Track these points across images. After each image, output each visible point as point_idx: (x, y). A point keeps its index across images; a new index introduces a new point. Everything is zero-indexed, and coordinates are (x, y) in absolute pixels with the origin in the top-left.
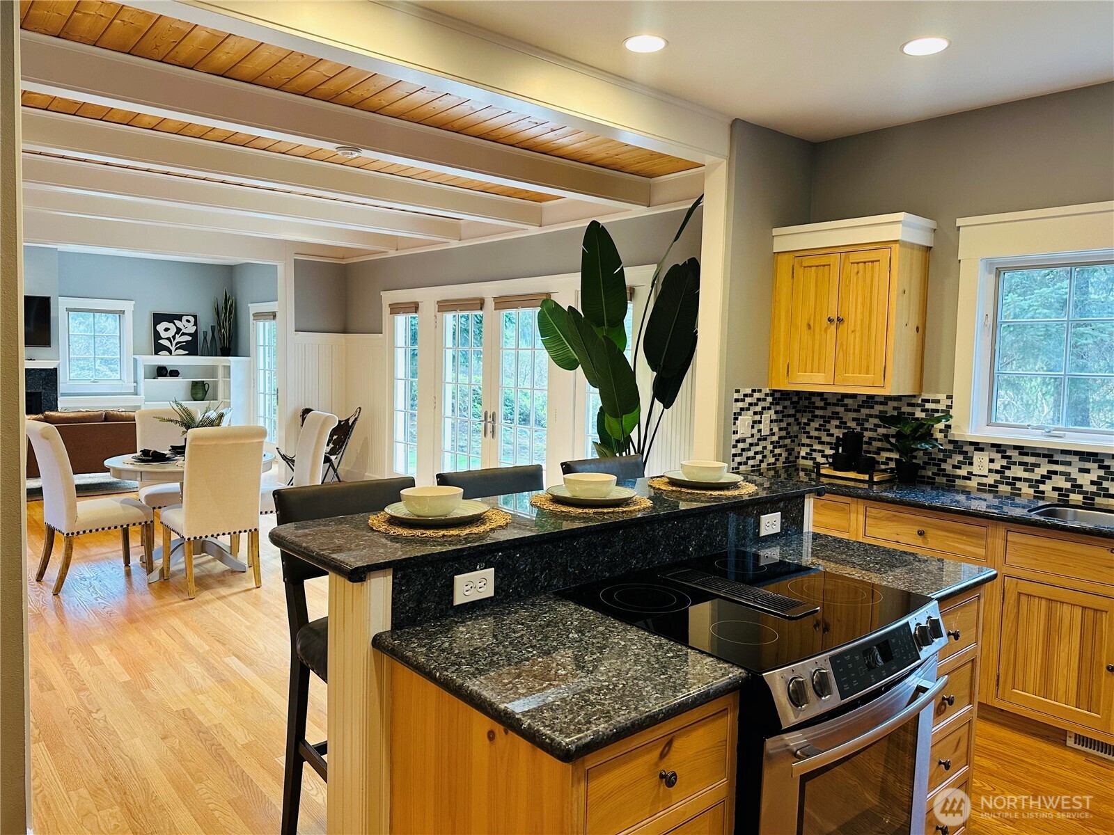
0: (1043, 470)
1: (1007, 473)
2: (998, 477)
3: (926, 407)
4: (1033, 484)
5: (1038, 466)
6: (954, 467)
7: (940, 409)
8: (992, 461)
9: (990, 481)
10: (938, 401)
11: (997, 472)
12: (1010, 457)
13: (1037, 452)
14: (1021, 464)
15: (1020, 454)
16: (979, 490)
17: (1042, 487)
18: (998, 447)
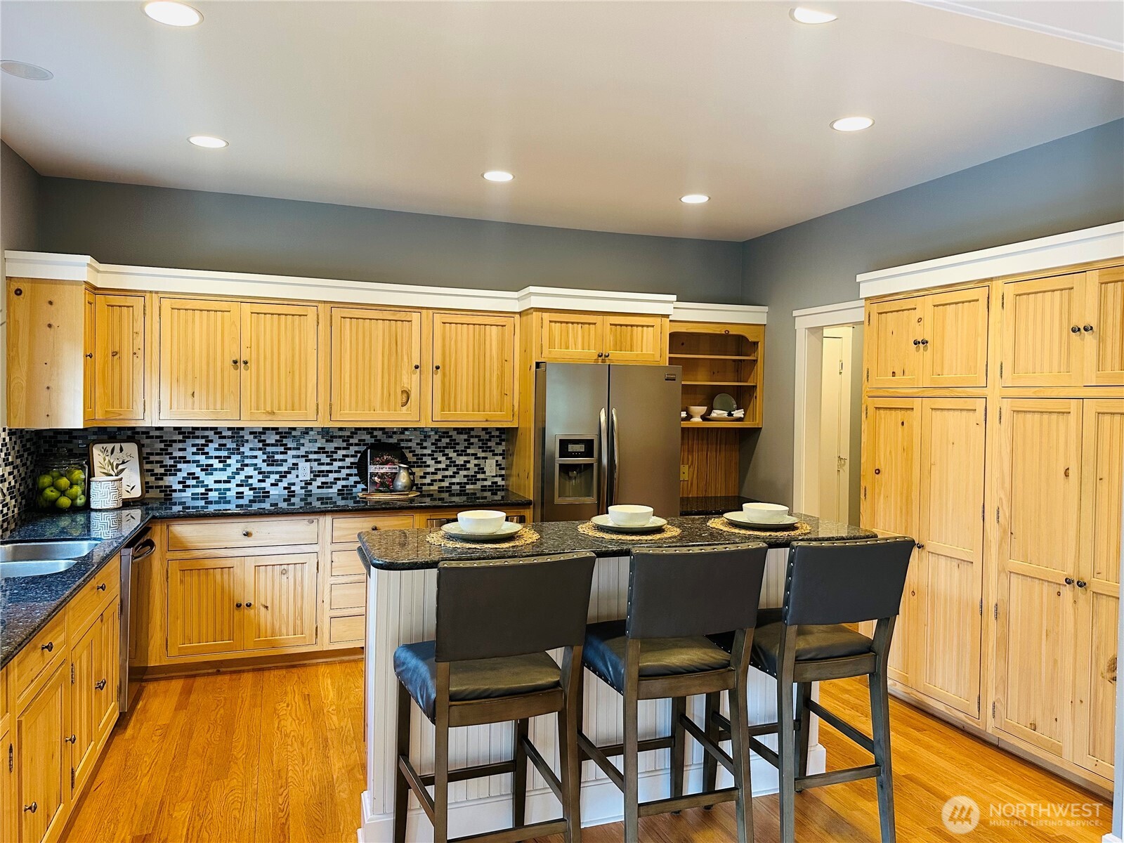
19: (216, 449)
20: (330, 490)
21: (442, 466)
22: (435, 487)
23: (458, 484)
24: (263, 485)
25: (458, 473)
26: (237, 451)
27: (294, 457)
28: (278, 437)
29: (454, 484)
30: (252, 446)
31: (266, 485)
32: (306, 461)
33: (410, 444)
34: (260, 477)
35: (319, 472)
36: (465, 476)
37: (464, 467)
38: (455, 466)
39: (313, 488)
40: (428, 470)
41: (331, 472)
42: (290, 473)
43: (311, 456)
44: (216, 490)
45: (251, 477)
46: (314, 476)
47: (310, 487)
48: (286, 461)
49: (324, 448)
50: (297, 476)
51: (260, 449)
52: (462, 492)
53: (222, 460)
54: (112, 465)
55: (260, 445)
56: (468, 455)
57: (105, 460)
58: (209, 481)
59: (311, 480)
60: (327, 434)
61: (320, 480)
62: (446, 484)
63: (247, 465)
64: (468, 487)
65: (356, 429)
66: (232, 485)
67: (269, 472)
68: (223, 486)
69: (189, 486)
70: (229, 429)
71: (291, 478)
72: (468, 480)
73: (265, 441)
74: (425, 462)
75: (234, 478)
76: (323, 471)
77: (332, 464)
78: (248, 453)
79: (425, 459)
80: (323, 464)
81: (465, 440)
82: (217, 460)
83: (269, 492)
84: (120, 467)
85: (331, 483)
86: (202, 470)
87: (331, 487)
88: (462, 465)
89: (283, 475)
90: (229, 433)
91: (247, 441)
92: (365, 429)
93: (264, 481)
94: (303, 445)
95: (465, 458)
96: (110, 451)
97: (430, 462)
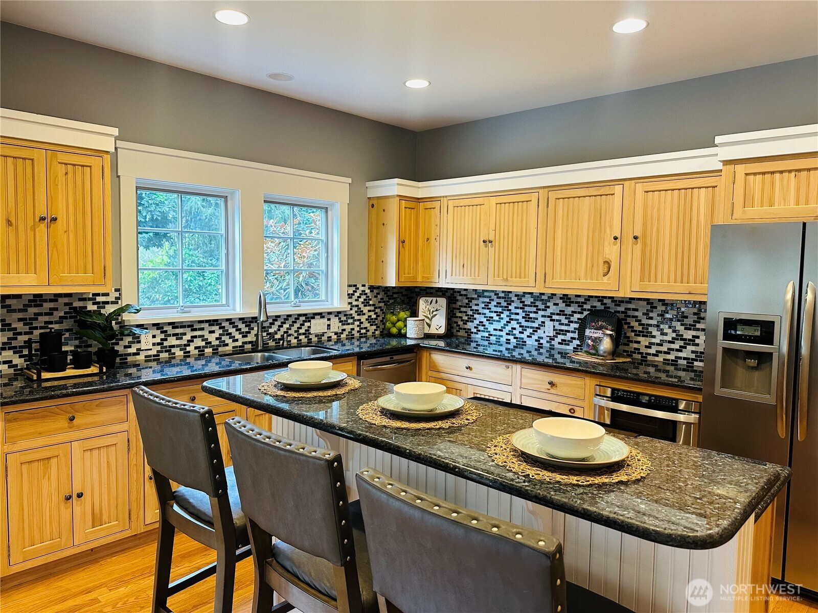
0: (188, 337)
1: (166, 344)
2: (159, 348)
3: (97, 300)
4: (183, 348)
5: (185, 334)
6: (126, 347)
7: (110, 300)
8: (154, 337)
9: (154, 352)
10: (107, 295)
11: (158, 344)
12: (166, 331)
13: (184, 324)
14: (174, 335)
15: (173, 328)
16: (146, 361)
17: (188, 349)
18: (157, 326)
19: (495, 306)
20: (568, 347)
21: (669, 338)
22: (660, 359)
23: (685, 359)
24: (522, 336)
25: (685, 348)
26: (506, 308)
27: (543, 316)
28: (532, 300)
29: (680, 358)
30: (516, 306)
31: (524, 336)
32: (551, 320)
33: (636, 313)
34: (520, 329)
35: (560, 330)
36: (693, 352)
37: (692, 341)
38: (682, 340)
39: (555, 342)
40: (653, 340)
41: (568, 331)
42: (539, 329)
43: (555, 317)
44: (495, 335)
45: (515, 329)
46: (556, 333)
47: (553, 342)
48: (537, 319)
49: (564, 311)
50: (544, 332)
51: (521, 308)
52: (689, 368)
53: (499, 314)
54: (430, 311)
55: (521, 305)
56: (698, 330)
57: (426, 307)
58: (491, 328)
59: (554, 336)
60: (566, 299)
61: (560, 337)
62: (671, 357)
63: (512, 319)
64: (696, 363)
65: (589, 296)
66: (503, 333)
67: (526, 327)
68: (498, 333)
69: (479, 331)
70: (503, 292)
71: (540, 333)
72: (696, 356)
73: (524, 302)
74: (651, 332)
75: (505, 328)
76: (562, 331)
77: (569, 325)
78: (514, 311)
79: (650, 329)
80: (562, 324)
81: (695, 314)
82: (496, 314)
83: (525, 342)
84: (434, 313)
85: (569, 341)
86: (487, 320)
87: (568, 345)
88: (690, 340)
89: (535, 330)
90: (503, 295)
91: (513, 301)
92: (596, 297)
93: (523, 333)
94: (549, 307)
95: (694, 333)
96: (429, 302)
97: (655, 332)
